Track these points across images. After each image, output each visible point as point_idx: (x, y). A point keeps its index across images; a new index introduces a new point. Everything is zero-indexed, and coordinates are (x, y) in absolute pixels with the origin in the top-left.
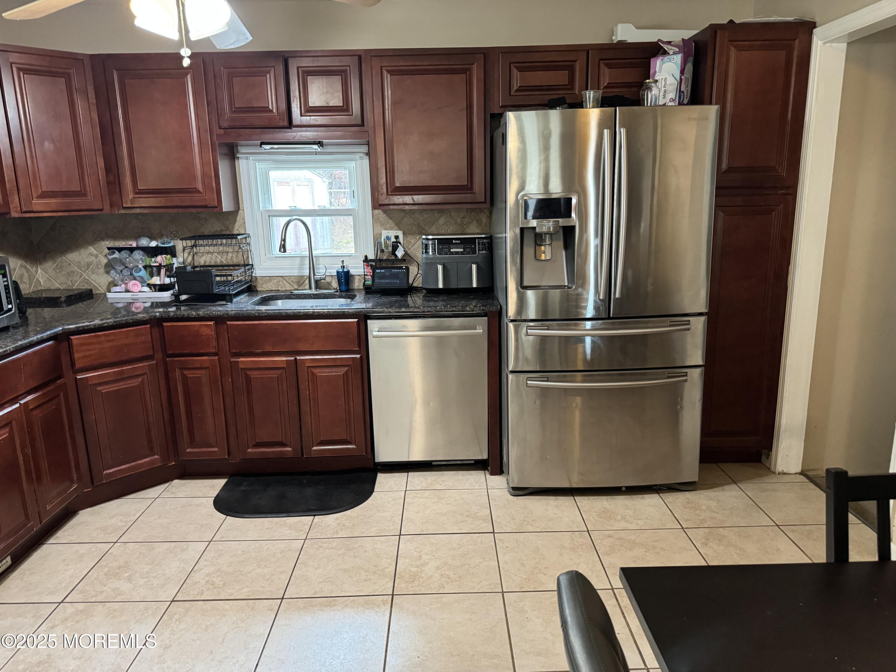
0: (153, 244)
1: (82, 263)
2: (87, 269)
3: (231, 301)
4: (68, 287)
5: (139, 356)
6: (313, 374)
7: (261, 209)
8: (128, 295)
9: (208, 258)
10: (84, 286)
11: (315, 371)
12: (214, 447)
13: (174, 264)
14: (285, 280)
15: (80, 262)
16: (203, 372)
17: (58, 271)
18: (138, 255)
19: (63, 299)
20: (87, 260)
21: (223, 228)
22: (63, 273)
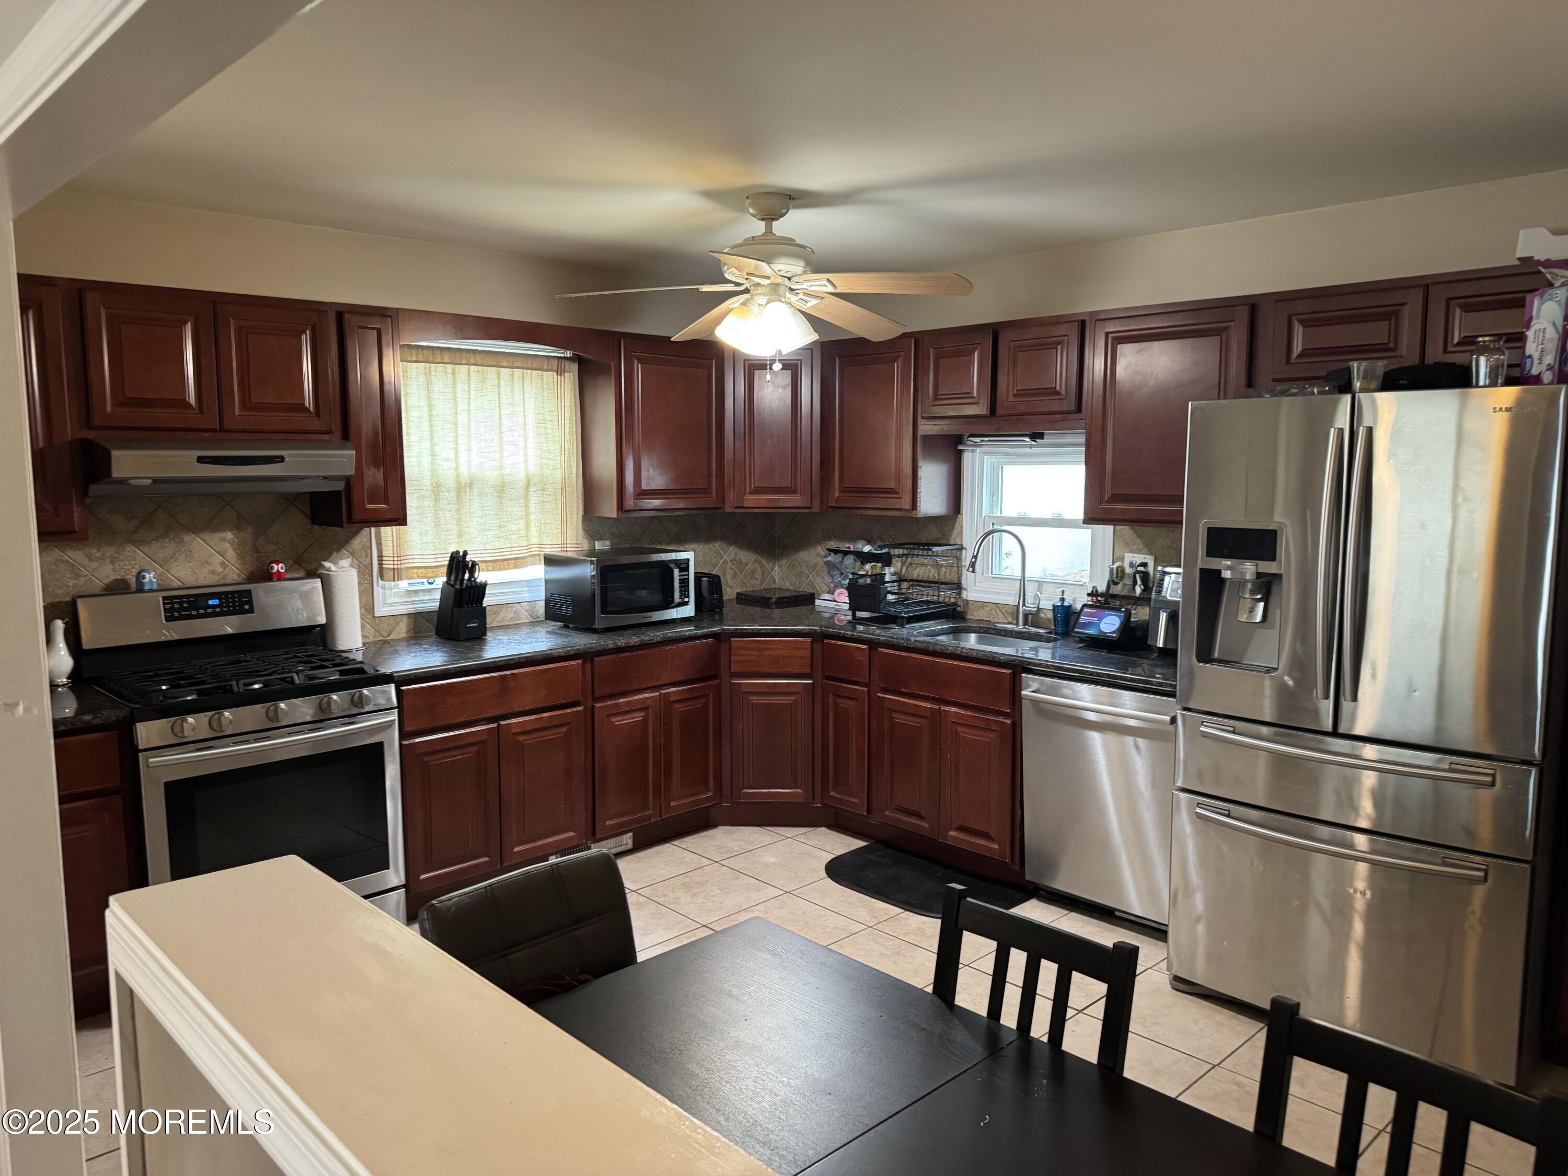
0: (867, 549)
1: (810, 563)
2: (813, 571)
3: (903, 627)
4: (797, 588)
5: (795, 671)
6: (957, 732)
7: (984, 514)
8: (832, 604)
9: (921, 571)
10: (808, 589)
11: (960, 729)
12: (854, 797)
13: (885, 574)
14: (999, 608)
15: (808, 562)
16: (853, 703)
17: (790, 570)
18: (850, 560)
19: (773, 600)
20: (814, 561)
21: (940, 535)
22: (794, 572)
